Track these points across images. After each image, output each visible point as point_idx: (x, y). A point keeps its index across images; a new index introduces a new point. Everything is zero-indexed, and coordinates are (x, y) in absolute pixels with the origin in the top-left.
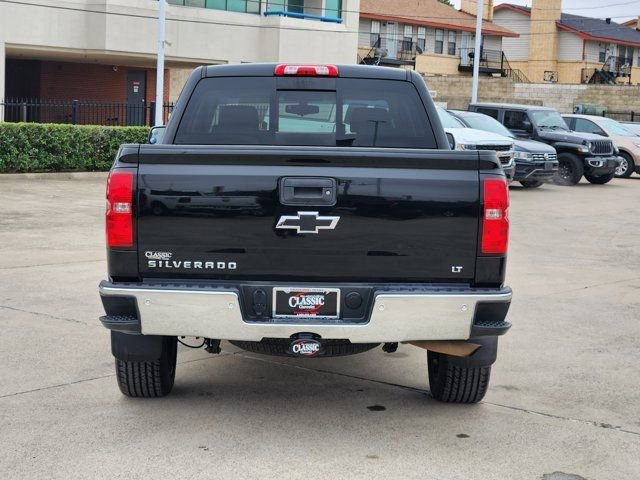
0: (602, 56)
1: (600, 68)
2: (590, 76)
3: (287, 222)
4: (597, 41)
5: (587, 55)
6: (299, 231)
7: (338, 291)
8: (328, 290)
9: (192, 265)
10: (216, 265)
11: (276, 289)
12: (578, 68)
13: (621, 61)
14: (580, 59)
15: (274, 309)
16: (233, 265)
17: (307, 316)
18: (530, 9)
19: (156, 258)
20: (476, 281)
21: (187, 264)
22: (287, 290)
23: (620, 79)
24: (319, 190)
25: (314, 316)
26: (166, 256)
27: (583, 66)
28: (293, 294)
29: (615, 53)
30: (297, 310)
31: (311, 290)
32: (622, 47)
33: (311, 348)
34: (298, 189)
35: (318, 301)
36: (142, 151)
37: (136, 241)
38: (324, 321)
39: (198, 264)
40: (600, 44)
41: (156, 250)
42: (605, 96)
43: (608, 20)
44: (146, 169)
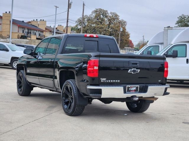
0: (23, 31)
1: (23, 35)
2: (20, 37)
3: (131, 71)
4: (22, 27)
5: (19, 31)
6: (132, 73)
7: (139, 86)
8: (137, 86)
9: (111, 81)
10: (115, 81)
11: (127, 86)
12: (17, 34)
13: (28, 33)
14: (17, 32)
15: (127, 91)
16: (119, 81)
17: (133, 92)
18: (2, 17)
19: (103, 80)
20: (163, 83)
21: (109, 81)
22: (129, 86)
23: (28, 38)
24: (136, 64)
25: (134, 92)
26: (105, 79)
27: (18, 34)
28: (130, 87)
29: (26, 30)
30: (131, 91)
31: (134, 86)
32: (28, 29)
33: (137, 99)
34: (133, 64)
35: (135, 88)
36: (101, 54)
37: (99, 76)
38: (136, 93)
39: (112, 81)
40: (23, 28)
41: (103, 78)
42: (34, 43)
43: (23, 21)
44: (101, 59)
